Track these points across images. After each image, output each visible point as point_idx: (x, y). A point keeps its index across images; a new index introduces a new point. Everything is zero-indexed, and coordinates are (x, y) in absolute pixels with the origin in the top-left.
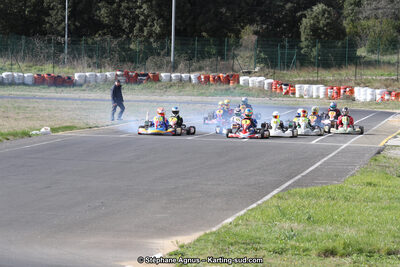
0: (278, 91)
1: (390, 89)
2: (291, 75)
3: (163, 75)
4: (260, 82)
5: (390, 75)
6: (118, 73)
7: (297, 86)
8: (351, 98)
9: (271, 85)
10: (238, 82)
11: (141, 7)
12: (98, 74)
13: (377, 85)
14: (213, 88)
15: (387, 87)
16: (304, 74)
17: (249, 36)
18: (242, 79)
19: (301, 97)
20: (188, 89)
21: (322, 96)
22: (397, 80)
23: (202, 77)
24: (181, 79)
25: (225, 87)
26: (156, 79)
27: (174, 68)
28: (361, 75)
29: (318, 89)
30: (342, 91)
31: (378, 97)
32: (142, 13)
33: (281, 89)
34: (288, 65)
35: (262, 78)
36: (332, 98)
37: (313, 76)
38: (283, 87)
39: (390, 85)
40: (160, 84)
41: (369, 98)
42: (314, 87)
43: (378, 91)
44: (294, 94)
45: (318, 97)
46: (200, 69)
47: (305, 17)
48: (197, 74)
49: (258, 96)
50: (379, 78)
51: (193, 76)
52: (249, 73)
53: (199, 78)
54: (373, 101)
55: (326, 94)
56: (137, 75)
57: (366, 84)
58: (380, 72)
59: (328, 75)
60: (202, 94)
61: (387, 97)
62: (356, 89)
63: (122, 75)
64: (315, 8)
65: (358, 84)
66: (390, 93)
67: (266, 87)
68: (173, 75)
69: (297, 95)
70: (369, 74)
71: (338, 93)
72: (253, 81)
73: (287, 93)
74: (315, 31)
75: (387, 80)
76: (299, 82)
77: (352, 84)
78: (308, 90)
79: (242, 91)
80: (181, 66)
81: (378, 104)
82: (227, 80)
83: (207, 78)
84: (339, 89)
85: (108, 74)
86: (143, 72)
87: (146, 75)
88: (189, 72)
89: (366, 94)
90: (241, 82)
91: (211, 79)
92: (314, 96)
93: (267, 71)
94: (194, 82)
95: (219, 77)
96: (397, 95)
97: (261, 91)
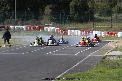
1: (108, 31)
2: (66, 26)
3: (11, 27)
4: (53, 29)
5: (108, 25)
7: (69, 31)
9: (57, 30)
10: (44, 29)
13: (103, 29)
14: (33, 32)
15: (107, 30)
16: (72, 26)
17: (48, 10)
19: (71, 35)
20: (22, 33)
21: (79, 34)
22: (111, 27)
23: (28, 27)
24: (19, 29)
25: (38, 31)
27: (16, 24)
28: (96, 25)
29: (78, 32)
30: (88, 32)
31: (103, 35)
33: (62, 32)
34: (64, 22)
35: (53, 28)
36: (84, 35)
37: (75, 26)
38: (63, 31)
39: (108, 30)
41: (99, 35)
42: (76, 31)
43: (103, 32)
44: (67, 34)
45: (78, 35)
46: (27, 24)
47: (72, 1)
48: (26, 26)
50: (103, 27)
51: (24, 27)
52: (48, 26)
54: (101, 36)
55: (81, 34)
56: (0, 27)
57: (98, 29)
58: (104, 24)
59: (82, 26)
60: (28, 35)
61: (107, 35)
62: (94, 32)
65: (95, 30)
66: (108, 33)
67: (55, 31)
68: (15, 27)
69: (69, 34)
70: (99, 25)
72: (50, 29)
73: (65, 34)
74: (76, 7)
75: (107, 27)
76: (70, 29)
77: (92, 29)
78: (73, 32)
80: (19, 23)
81: (103, 38)
82: (39, 29)
83: (30, 28)
84: (87, 32)
86: (3, 26)
87: (4, 27)
88: (23, 25)
91: (32, 28)
92: (76, 35)
93: (56, 24)
94: (25, 30)
95: (35, 27)
96: (111, 34)
97: (53, 33)
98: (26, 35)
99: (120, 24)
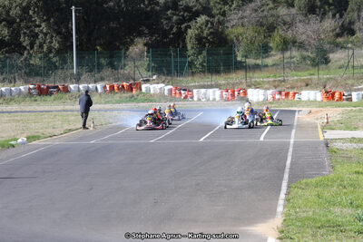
0: (178, 96)
1: (279, 89)
2: (186, 81)
3: (72, 86)
4: (160, 89)
5: (275, 76)
6: (31, 86)
7: (195, 91)
8: (245, 99)
9: (170, 91)
10: (141, 90)
11: (40, 26)
12: (13, 89)
13: (267, 86)
14: (117, 96)
15: (276, 88)
18: (144, 87)
19: (199, 100)
20: (95, 98)
21: (218, 98)
22: (284, 81)
23: (108, 86)
25: (130, 94)
26: (66, 90)
28: (251, 78)
29: (214, 92)
30: (236, 93)
31: (270, 97)
32: (41, 32)
33: (180, 93)
35: (162, 85)
36: (228, 100)
37: (209, 79)
38: (182, 92)
39: (278, 86)
40: (70, 94)
41: (261, 98)
42: (210, 91)
43: (270, 92)
44: (192, 98)
45: (214, 100)
46: (102, 79)
47: (190, 28)
48: (103, 84)
49: (160, 101)
50: (265, 80)
51: (99, 86)
52: (147, 81)
53: (105, 87)
54: (266, 100)
55: (222, 96)
56: (48, 87)
57: (257, 86)
58: (264, 74)
59: (221, 79)
60: (109, 102)
61: (277, 97)
62: (249, 91)
63: (34, 89)
64: (198, 19)
65: (249, 86)
66: (280, 93)
67: (166, 93)
68: (81, 86)
69: (195, 99)
70: (257, 76)
71: (233, 95)
72: (155, 87)
73: (186, 97)
74: (200, 40)
75: (275, 81)
76: (196, 87)
78: (205, 94)
79: (145, 98)
80: (84, 77)
81: (270, 103)
82: (130, 88)
83: (112, 88)
84: (234, 92)
85: (21, 88)
86: (53, 85)
87: (57, 87)
88: (95, 82)
89: (258, 95)
90: (144, 90)
91: (116, 88)
92: (211, 99)
93: (164, 78)
94: (100, 91)
95: (123, 86)
96: (287, 94)
97: (161, 97)
98: (105, 103)
99: (300, 73)
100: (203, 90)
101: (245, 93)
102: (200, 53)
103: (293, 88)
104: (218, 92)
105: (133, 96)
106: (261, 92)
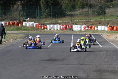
2: (43, 21)
4: (32, 24)
5: (84, 19)
7: (48, 25)
8: (71, 29)
9: (37, 25)
16: (48, 21)
18: (24, 24)
19: (50, 30)
21: (59, 29)
22: (89, 21)
25: (17, 27)
28: (73, 20)
29: (57, 26)
30: (67, 27)
31: (83, 29)
33: (41, 27)
36: (63, 30)
38: (42, 26)
39: (86, 23)
41: (79, 29)
42: (55, 26)
43: (83, 26)
44: (47, 28)
45: (57, 30)
49: (32, 30)
50: (79, 21)
51: (3, 23)
52: (25, 21)
53: (6, 23)
54: (81, 31)
55: (61, 28)
57: (77, 23)
61: (87, 29)
62: (73, 26)
65: (73, 24)
66: (88, 27)
67: (35, 26)
69: (48, 29)
71: (66, 27)
72: (28, 24)
73: (44, 28)
74: (47, 2)
75: (85, 21)
77: (71, 23)
78: (52, 27)
79: (25, 28)
82: (18, 24)
83: (9, 24)
89: (78, 28)
91: (11, 24)
95: (14, 23)
96: (91, 28)
97: (32, 28)
100: (52, 25)
101: (72, 27)
102: (47, 9)
103: (93, 25)
104: (59, 26)
105: (19, 28)
106: (79, 26)
